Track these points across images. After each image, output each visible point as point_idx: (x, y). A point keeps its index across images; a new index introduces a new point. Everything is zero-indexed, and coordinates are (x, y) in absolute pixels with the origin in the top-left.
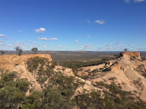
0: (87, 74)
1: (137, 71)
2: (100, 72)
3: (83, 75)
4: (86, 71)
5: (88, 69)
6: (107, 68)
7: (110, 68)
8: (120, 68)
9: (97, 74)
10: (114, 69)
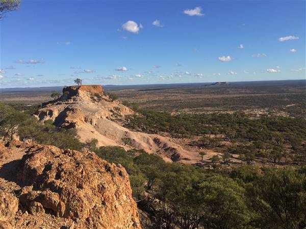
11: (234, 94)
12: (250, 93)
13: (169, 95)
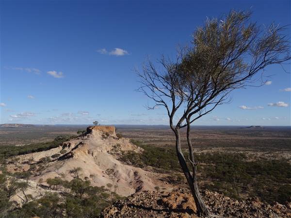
0: (27, 167)
1: (111, 154)
2: (53, 161)
3: (18, 171)
4: (25, 163)
5: (29, 158)
6: (67, 153)
7: (72, 153)
8: (87, 152)
9: (48, 167)
10: (78, 154)
11: (267, 136)
12: (282, 137)
13: (207, 134)
